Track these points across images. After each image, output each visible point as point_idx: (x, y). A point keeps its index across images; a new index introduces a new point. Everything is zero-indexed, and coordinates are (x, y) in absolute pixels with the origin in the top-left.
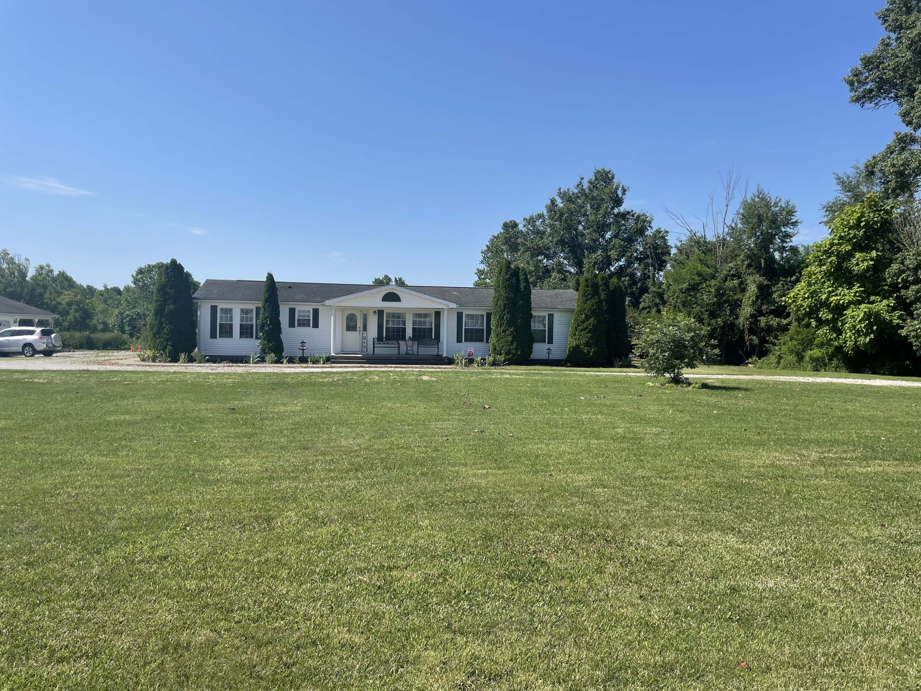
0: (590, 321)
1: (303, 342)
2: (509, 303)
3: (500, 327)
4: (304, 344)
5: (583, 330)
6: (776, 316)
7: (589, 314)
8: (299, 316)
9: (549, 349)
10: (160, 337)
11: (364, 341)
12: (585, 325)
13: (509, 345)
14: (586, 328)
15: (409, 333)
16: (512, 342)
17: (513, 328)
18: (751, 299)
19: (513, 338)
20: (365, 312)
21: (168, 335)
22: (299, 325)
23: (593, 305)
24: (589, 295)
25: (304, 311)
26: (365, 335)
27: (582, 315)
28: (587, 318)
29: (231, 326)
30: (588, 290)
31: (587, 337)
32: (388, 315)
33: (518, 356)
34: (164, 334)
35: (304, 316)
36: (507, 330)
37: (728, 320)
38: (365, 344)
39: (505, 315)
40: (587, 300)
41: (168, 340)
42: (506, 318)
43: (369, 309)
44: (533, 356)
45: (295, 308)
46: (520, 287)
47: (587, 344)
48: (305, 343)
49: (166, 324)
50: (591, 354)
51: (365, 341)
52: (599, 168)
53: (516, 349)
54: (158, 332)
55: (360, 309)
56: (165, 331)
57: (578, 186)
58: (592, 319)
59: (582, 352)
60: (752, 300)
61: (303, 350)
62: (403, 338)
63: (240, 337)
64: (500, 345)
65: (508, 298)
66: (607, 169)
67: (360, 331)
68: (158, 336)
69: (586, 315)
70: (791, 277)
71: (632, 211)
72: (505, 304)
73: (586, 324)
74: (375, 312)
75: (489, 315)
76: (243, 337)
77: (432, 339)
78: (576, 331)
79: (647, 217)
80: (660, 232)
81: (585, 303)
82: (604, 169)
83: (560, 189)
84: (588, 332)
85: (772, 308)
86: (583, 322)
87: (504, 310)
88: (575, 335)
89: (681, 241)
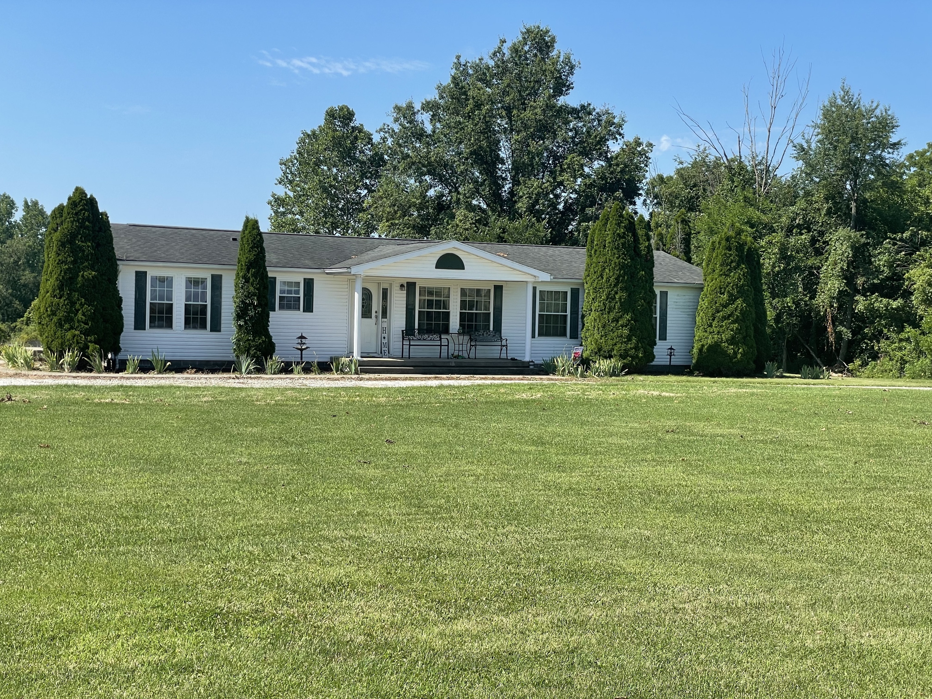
0: (736, 303)
1: (302, 337)
2: (625, 273)
3: (609, 313)
4: (304, 341)
5: (724, 318)
6: (882, 295)
7: (735, 292)
8: (282, 292)
9: (671, 349)
10: (72, 328)
11: (383, 335)
12: (728, 311)
13: (625, 342)
14: (730, 316)
15: (455, 323)
16: (629, 339)
17: (630, 314)
18: (840, 266)
19: (631, 330)
20: (386, 286)
21: (86, 324)
22: (281, 307)
23: (739, 279)
24: (732, 262)
25: (290, 284)
26: (385, 325)
27: (723, 294)
28: (732, 299)
29: (170, 308)
30: (731, 255)
31: (732, 330)
32: (423, 290)
33: (639, 360)
34: (78, 321)
35: (289, 292)
36: (621, 317)
37: (801, 300)
38: (385, 341)
39: (616, 293)
40: (730, 270)
41: (86, 333)
42: (620, 299)
43: (391, 280)
44: (657, 362)
45: (275, 278)
46: (639, 248)
47: (732, 341)
48: (305, 338)
49: (82, 305)
50: (739, 356)
51: (386, 335)
52: (531, 24)
53: (636, 348)
54: (68, 319)
55: (378, 280)
56: (80, 316)
57: (495, 54)
58: (739, 301)
59: (724, 353)
60: (842, 268)
61: (301, 350)
62: (446, 330)
63: (185, 328)
64: (610, 342)
65: (622, 267)
66: (543, 27)
67: (376, 317)
68: (67, 326)
69: (731, 295)
70: (903, 233)
71: (589, 104)
72: (619, 276)
73: (732, 307)
74: (402, 286)
75: (575, 293)
76: (189, 328)
77: (489, 331)
78: (713, 320)
79: (614, 117)
80: (639, 144)
81: (726, 275)
82: (538, 27)
83: (458, 57)
84: (733, 322)
85: (876, 281)
86: (725, 306)
87: (615, 285)
88: (711, 326)
89: (681, 163)
